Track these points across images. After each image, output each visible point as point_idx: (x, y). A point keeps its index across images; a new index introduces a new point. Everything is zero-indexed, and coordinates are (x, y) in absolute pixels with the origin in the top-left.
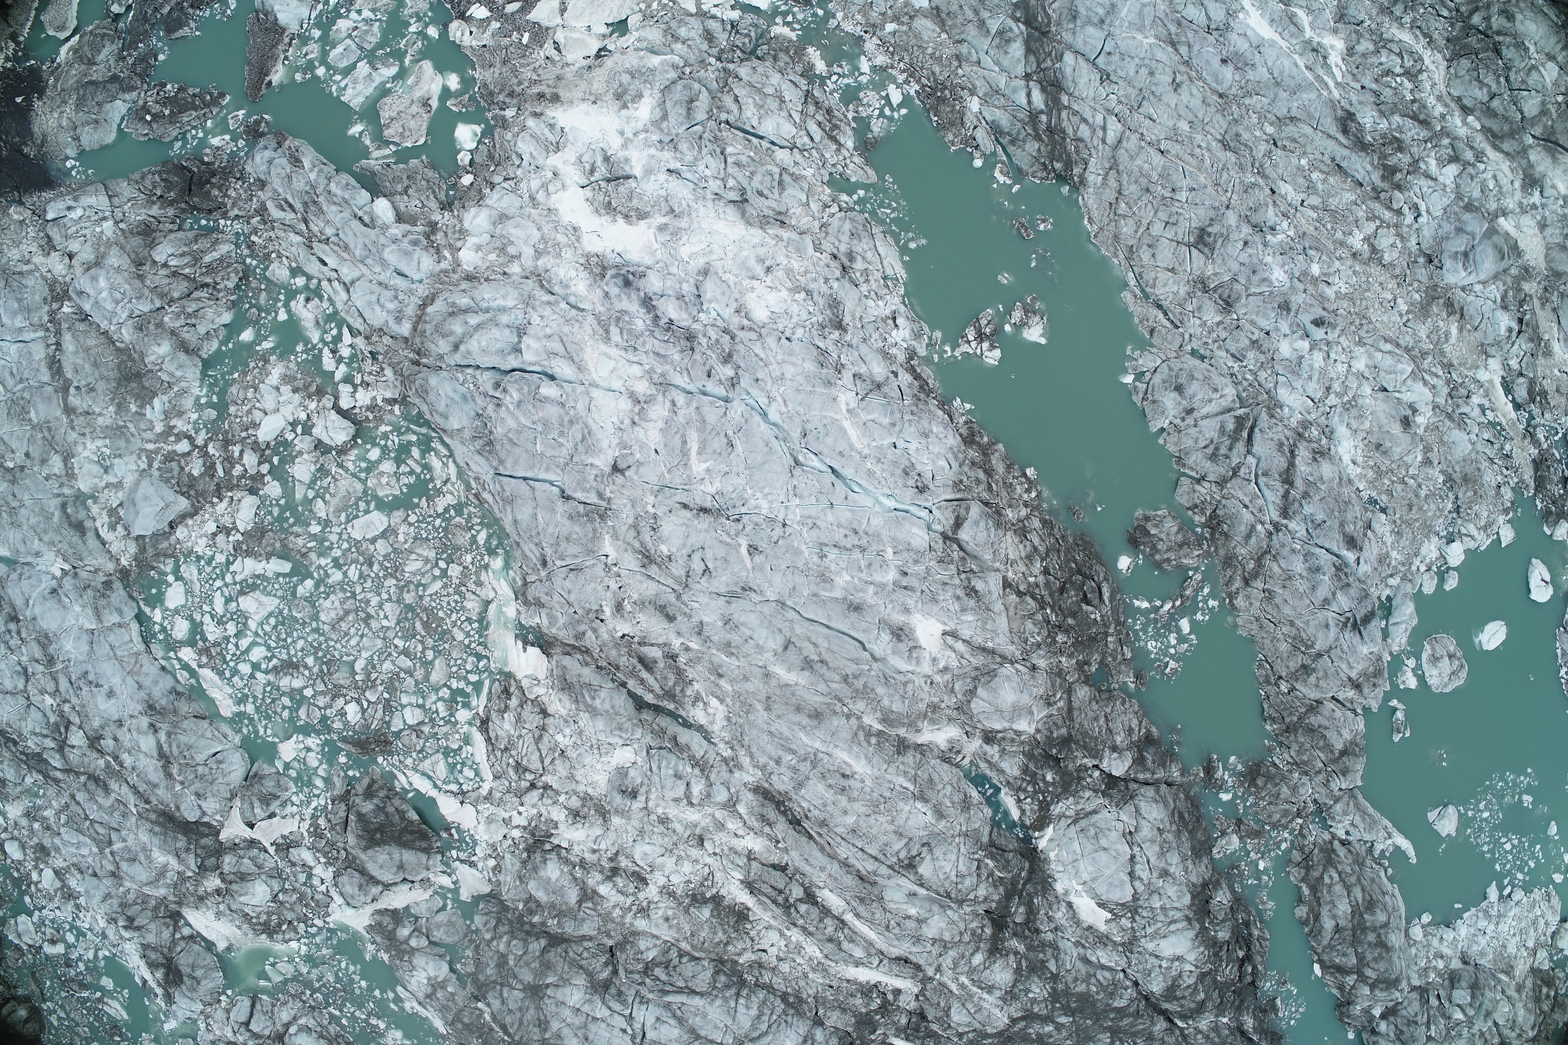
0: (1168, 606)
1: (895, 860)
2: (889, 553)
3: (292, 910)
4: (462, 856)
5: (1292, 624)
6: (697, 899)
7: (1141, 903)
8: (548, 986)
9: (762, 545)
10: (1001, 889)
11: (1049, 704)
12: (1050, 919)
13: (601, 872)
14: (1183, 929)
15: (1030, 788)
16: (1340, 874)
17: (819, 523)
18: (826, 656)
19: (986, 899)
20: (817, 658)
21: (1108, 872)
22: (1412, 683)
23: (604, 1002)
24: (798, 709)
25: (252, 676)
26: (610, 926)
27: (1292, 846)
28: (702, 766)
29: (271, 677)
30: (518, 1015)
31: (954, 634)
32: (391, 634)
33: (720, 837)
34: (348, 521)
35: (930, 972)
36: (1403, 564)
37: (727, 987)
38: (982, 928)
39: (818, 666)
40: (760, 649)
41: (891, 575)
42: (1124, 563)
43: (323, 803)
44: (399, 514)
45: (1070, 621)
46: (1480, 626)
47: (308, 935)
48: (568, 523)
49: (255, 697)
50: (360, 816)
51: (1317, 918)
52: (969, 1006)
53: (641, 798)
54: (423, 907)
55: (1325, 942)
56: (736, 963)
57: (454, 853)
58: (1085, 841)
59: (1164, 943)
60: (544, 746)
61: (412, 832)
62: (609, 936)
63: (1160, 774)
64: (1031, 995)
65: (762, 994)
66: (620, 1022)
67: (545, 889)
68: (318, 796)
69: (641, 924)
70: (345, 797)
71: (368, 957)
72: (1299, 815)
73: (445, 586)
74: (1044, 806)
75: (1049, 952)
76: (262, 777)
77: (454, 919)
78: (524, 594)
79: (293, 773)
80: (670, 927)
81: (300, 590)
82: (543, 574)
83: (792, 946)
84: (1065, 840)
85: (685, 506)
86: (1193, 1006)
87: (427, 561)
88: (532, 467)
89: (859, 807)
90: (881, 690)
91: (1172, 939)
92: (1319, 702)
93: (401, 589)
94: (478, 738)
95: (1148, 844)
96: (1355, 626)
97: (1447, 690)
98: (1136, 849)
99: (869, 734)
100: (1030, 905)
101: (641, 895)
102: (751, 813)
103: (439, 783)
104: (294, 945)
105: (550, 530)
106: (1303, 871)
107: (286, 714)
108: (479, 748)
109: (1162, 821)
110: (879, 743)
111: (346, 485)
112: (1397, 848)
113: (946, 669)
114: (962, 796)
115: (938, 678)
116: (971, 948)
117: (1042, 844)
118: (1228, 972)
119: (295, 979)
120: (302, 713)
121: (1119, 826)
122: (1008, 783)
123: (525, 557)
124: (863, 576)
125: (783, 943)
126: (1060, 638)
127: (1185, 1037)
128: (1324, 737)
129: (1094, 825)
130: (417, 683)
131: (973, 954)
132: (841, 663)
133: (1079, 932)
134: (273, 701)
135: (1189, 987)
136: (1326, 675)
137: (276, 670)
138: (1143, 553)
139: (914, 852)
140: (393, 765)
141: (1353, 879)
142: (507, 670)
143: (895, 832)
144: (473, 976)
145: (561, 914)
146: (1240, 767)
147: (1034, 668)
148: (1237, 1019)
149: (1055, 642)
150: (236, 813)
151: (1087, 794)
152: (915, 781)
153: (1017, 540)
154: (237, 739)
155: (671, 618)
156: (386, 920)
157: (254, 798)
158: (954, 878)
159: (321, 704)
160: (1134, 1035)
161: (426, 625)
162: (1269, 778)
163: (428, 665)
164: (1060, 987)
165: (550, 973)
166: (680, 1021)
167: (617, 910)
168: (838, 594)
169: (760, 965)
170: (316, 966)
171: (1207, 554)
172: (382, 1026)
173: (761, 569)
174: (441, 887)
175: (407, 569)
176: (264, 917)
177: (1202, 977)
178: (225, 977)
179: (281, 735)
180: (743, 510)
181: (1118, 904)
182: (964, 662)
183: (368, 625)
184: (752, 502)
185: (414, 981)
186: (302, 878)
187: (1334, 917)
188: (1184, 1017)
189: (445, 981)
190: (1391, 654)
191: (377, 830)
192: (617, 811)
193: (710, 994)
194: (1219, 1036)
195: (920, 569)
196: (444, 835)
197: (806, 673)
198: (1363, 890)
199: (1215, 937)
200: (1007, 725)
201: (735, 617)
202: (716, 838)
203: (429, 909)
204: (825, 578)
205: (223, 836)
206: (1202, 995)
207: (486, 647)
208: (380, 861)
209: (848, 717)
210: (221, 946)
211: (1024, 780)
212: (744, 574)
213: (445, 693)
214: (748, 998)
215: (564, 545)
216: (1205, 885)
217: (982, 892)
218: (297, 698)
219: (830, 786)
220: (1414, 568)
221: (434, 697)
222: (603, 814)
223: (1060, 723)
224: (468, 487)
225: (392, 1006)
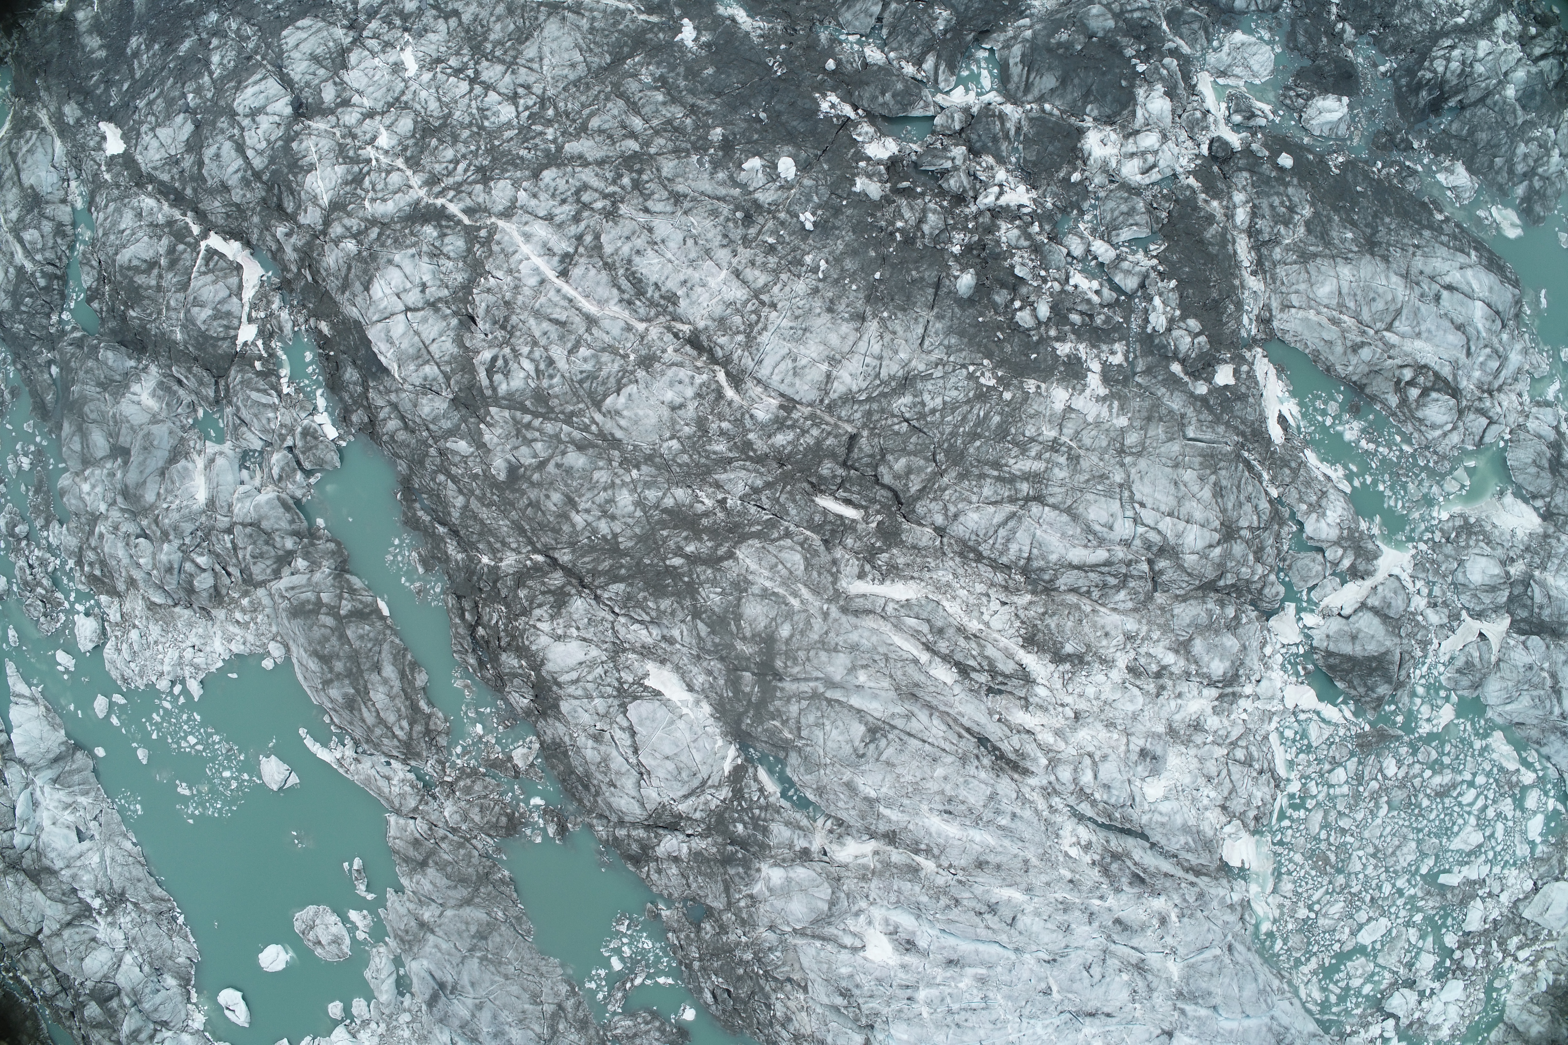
0: (638, 981)
1: (890, 736)
2: (925, 1012)
3: (1447, 557)
4: (1294, 650)
5: (506, 977)
6: (1078, 660)
7: (616, 702)
8: (1219, 543)
9: (1040, 998)
10: (772, 709)
11: (751, 896)
12: (710, 673)
13: (1172, 674)
14: (562, 673)
15: (757, 812)
16: (394, 736)
17: (991, 1026)
18: (977, 920)
19: (789, 700)
20: (986, 916)
21: (659, 733)
22: (353, 915)
23: (1165, 537)
24: (998, 867)
25: (1474, 775)
26: (1161, 621)
27: (448, 748)
28: (1082, 794)
29: (1459, 778)
30: (1242, 498)
31: (854, 950)
32: (1356, 845)
33: (1059, 722)
34: (1390, 931)
35: (834, 612)
36: (395, 1027)
37: (1042, 570)
38: (786, 666)
39: (984, 909)
40: (1037, 913)
41: (922, 994)
42: (689, 1015)
43: (1418, 672)
44: (1347, 947)
45: (741, 971)
46: (289, 967)
47: (1430, 529)
48: (1212, 989)
49: (1473, 756)
50: (1389, 681)
51: (402, 675)
52: (784, 572)
53: (1135, 748)
54: (1329, 589)
55: (386, 647)
56: (1034, 593)
57: (1301, 651)
58: (690, 763)
59: (581, 657)
60: (1227, 785)
61: (1343, 670)
62: (1162, 609)
63: (621, 833)
64: (719, 590)
65: (1004, 560)
66: (1147, 516)
67: (1224, 648)
68: (1422, 677)
69: (1131, 625)
70: (1400, 685)
71: (1378, 519)
72: (451, 784)
73: (1309, 898)
74: (738, 794)
75: (709, 646)
76: (1471, 687)
77: (1301, 584)
78: (1243, 907)
79: (1443, 693)
80: (1103, 627)
81: (1431, 862)
82: (1230, 937)
83: (976, 613)
84: (710, 761)
85: (1108, 1015)
86: (530, 583)
87: (1325, 915)
88: (1245, 1031)
89: (932, 786)
90: (924, 899)
91: (572, 662)
92: (461, 906)
93: (1348, 885)
94: (1282, 771)
95: (623, 770)
96: (442, 986)
97: (311, 909)
98: (633, 760)
99: (928, 852)
100: (737, 691)
101: (1132, 654)
102: (1035, 760)
103: (1315, 717)
104: (1444, 516)
105: (1227, 980)
106: (432, 727)
107: (1447, 748)
108: (1280, 757)
109: (613, 794)
110: (917, 843)
111: (1390, 960)
112: (325, 745)
113: (857, 914)
114: (825, 796)
115: (863, 904)
116: (794, 645)
117: (732, 751)
118: (495, 615)
119: (1443, 476)
120: (1434, 755)
121: (655, 782)
122: (778, 812)
123: (1243, 943)
124: (947, 990)
125: (986, 617)
126: (748, 956)
127: (530, 542)
128: (448, 877)
129: (684, 783)
130: (1335, 807)
131: (792, 636)
132: (963, 918)
133: (675, 658)
134: (1457, 758)
135: (540, 606)
136: (460, 933)
137: (1454, 786)
138: (671, 1024)
139: (872, 747)
140: (1355, 725)
141: (378, 732)
142: (1257, 837)
143: (894, 765)
144: (1282, 523)
145: (1209, 627)
146: (528, 832)
147: (771, 928)
148: (471, 559)
149: (754, 953)
150: (1495, 648)
151: (698, 815)
152: (879, 816)
153: (802, 1031)
154: (1490, 714)
155: (1118, 921)
156: (1362, 566)
157: (1479, 666)
158: (827, 722)
159: (1417, 766)
160: (592, 549)
161: (1327, 861)
162: (496, 826)
163: (1325, 825)
164: (688, 603)
165: (1217, 560)
166: (1089, 530)
167: (1155, 637)
168: (970, 971)
169: (1006, 588)
170: (1425, 496)
171: (605, 1027)
172: (1363, 443)
173: (1040, 980)
174: (1312, 611)
175: (1342, 904)
176: (1472, 543)
177: (526, 612)
178: (1505, 460)
179: (1452, 727)
180: (1057, 1021)
181: (641, 698)
182: (842, 926)
183: (1376, 847)
184: (1050, 1030)
185: (1340, 511)
186: (1437, 591)
187: (385, 681)
188: (537, 567)
189: (1308, 513)
190: (386, 944)
191: (1375, 670)
192: (1159, 736)
193: (1062, 566)
194: (489, 543)
195: (895, 1006)
196: (1310, 667)
197: (994, 901)
198: (364, 721)
199: (520, 657)
200: (792, 874)
201: (1061, 935)
202: (1063, 721)
203: (1324, 587)
204: (982, 981)
205: (1507, 621)
206: (522, 593)
207: (1275, 853)
208: (1374, 643)
209: (951, 866)
210: (1509, 499)
211: (765, 820)
212: (1055, 973)
213: (1310, 803)
214: (1019, 558)
215: (1215, 970)
216: (543, 714)
217: (794, 709)
218: (1437, 767)
219: (963, 802)
220: (383, 1026)
221: (1320, 797)
222: (1172, 731)
223: (737, 879)
224: (1290, 983)
225: (1355, 469)
